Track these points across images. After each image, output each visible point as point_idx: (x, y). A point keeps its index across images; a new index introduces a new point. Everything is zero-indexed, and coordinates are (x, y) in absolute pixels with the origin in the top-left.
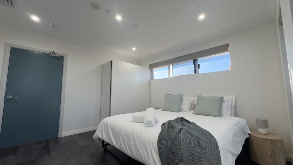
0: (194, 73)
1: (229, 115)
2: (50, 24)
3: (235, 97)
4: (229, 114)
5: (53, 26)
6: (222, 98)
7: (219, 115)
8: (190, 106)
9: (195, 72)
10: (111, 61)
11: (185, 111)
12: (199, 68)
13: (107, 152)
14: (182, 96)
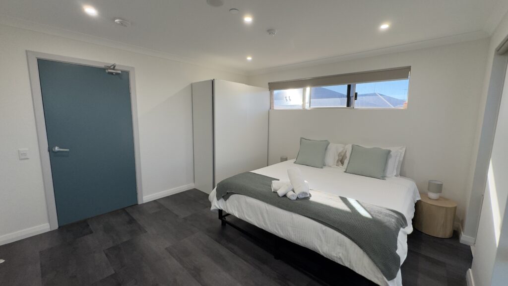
0: (346, 106)
1: (395, 176)
2: (116, 21)
3: (404, 149)
4: (395, 174)
5: (122, 24)
6: (389, 152)
7: (382, 177)
8: (337, 158)
9: (349, 104)
10: (213, 82)
11: (330, 166)
12: (356, 99)
13: (227, 225)
14: (328, 144)
